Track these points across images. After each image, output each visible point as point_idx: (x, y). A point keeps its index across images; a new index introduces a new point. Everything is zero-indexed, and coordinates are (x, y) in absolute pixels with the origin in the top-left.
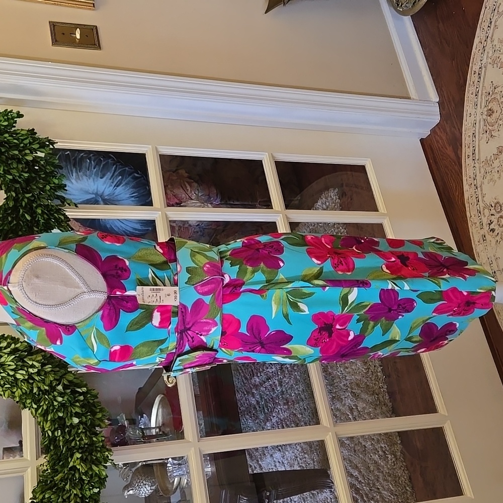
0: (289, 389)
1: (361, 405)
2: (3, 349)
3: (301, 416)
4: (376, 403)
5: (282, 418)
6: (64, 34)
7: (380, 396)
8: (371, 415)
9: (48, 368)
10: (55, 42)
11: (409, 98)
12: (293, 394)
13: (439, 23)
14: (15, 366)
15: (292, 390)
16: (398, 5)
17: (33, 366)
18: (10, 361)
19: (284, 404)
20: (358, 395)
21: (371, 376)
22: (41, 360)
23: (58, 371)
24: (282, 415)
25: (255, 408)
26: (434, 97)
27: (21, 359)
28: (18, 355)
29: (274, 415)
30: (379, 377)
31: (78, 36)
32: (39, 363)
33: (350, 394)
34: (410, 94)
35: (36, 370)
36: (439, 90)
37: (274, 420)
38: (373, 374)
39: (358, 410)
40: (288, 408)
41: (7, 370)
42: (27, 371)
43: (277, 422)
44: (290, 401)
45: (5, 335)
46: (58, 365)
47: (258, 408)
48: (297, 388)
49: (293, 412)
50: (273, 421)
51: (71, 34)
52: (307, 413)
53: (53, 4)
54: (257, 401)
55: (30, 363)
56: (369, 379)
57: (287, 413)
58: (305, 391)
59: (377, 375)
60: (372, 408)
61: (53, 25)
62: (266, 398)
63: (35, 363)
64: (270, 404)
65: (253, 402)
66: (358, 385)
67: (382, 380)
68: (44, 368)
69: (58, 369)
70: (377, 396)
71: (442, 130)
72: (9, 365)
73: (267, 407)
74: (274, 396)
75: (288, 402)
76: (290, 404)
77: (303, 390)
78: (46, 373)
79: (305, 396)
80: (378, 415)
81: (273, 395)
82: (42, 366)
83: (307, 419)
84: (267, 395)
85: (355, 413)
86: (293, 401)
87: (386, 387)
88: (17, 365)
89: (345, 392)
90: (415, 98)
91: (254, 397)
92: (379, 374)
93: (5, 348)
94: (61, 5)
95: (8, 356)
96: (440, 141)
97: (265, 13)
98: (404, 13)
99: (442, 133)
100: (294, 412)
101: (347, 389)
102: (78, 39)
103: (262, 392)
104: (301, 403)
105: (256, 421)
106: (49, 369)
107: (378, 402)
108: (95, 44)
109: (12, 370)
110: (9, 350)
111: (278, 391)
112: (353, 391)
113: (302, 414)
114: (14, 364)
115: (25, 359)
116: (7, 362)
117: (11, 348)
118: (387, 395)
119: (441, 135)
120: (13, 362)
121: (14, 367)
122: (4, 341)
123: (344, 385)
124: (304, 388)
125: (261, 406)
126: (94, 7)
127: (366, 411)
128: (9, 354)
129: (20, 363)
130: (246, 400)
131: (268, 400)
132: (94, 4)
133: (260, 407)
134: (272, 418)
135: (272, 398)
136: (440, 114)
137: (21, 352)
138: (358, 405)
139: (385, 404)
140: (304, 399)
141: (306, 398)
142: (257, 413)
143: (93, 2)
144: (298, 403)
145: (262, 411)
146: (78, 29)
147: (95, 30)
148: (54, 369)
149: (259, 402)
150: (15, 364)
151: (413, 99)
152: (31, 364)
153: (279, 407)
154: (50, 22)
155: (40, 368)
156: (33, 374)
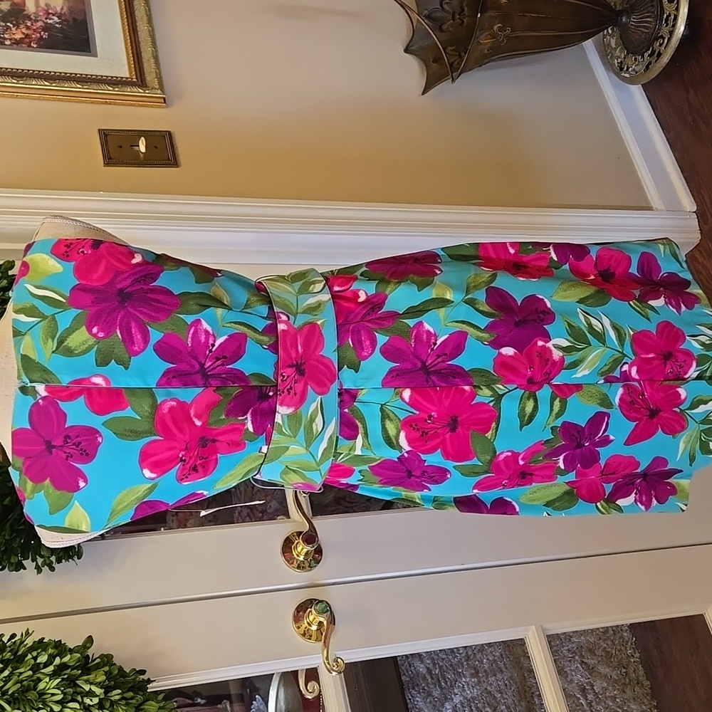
0: (478, 652)
1: (599, 685)
2: (42, 666)
3: (500, 695)
4: (623, 681)
5: (469, 697)
6: (121, 147)
7: (631, 670)
8: (617, 700)
9: (116, 694)
10: (109, 160)
11: (650, 209)
12: (485, 661)
13: (688, 91)
14: (62, 696)
15: (482, 654)
16: (621, 69)
17: (91, 694)
18: (53, 688)
19: (472, 676)
20: (593, 668)
21: (612, 638)
22: (104, 682)
23: (132, 698)
24: (468, 692)
25: (425, 678)
26: (689, 204)
27: (72, 682)
28: (66, 676)
29: (456, 691)
30: (626, 638)
31: (142, 148)
32: (101, 688)
33: (579, 665)
34: (652, 203)
35: (96, 700)
36: (695, 193)
37: (457, 700)
38: (615, 634)
39: (595, 692)
40: (479, 682)
41: (50, 704)
42: (81, 703)
43: (462, 703)
44: (481, 670)
45: (44, 638)
46: (131, 687)
47: (430, 680)
48: (491, 652)
49: (486, 689)
50: (454, 701)
51: (131, 146)
52: (510, 693)
53: (102, 103)
54: (428, 668)
55: (87, 688)
56: (609, 643)
57: (477, 689)
58: (504, 656)
59: (622, 637)
60: (618, 689)
61: (105, 135)
62: (441, 664)
63: (94, 688)
64: (449, 673)
65: (421, 670)
66: (591, 651)
67: (632, 644)
68: (109, 695)
69: (131, 694)
70: (624, 670)
71: (705, 254)
72: (53, 695)
73: (444, 678)
74: (455, 661)
75: (477, 673)
76: (480, 675)
77: (502, 655)
78: (112, 703)
79: (505, 664)
80: (628, 700)
81: (453, 661)
82: (106, 693)
83: (510, 701)
84: (443, 659)
85: (590, 697)
86: (486, 671)
87: (638, 655)
88: (65, 694)
89: (570, 661)
90: (659, 207)
91: (422, 662)
92: (625, 634)
93: (46, 665)
94: (115, 104)
95: (50, 680)
96: (704, 272)
97: (423, 94)
98: (631, 81)
99: (705, 258)
100: (489, 688)
101: (574, 657)
102: (142, 153)
103: (435, 655)
104: (499, 676)
105: (428, 700)
106: (117, 697)
107: (628, 680)
108: (169, 159)
109: (57, 702)
110: (51, 668)
111: (460, 654)
112: (585, 661)
113: (501, 693)
114: (60, 692)
115: (78, 682)
116: (49, 689)
117: (54, 664)
118: (641, 668)
119: (705, 262)
120: (58, 689)
121: (60, 697)
122: (43, 653)
123: (569, 650)
124: (503, 653)
125: (434, 677)
126: (165, 103)
127: (608, 694)
128: (53, 675)
129: (70, 690)
130: (410, 666)
131: (444, 667)
132: (164, 99)
133: (432, 678)
134: (453, 696)
135: (451, 665)
136: (700, 230)
137: (72, 670)
138: (594, 683)
139: (638, 683)
140: (504, 669)
141: (506, 668)
142: (429, 688)
143: (164, 96)
144: (495, 675)
145: (437, 684)
146: (142, 138)
147: (167, 138)
148: (125, 695)
149: (431, 670)
150: (62, 691)
151: (657, 210)
152: (87, 690)
153: (464, 680)
154: (99, 130)
155: (102, 696)
156: (92, 706)
